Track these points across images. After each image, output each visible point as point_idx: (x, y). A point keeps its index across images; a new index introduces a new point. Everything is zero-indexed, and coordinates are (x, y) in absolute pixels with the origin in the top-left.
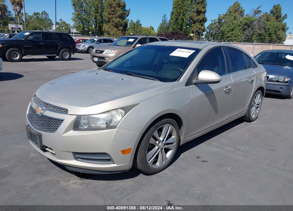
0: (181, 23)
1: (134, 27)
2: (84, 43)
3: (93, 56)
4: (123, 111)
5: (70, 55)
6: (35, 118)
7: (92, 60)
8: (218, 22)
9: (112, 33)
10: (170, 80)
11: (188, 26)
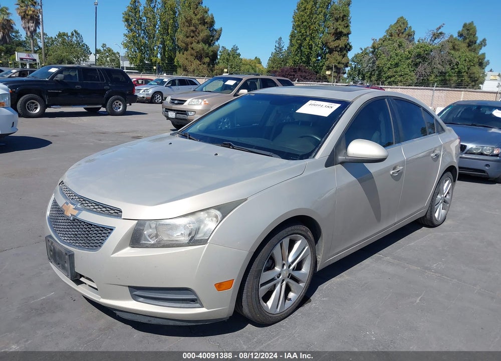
0: (308, 52)
1: (227, 59)
2: (146, 85)
3: (166, 109)
4: (218, 213)
5: (125, 107)
6: (62, 224)
7: (165, 116)
8: (373, 52)
9: (191, 69)
10: (298, 155)
11: (319, 58)
